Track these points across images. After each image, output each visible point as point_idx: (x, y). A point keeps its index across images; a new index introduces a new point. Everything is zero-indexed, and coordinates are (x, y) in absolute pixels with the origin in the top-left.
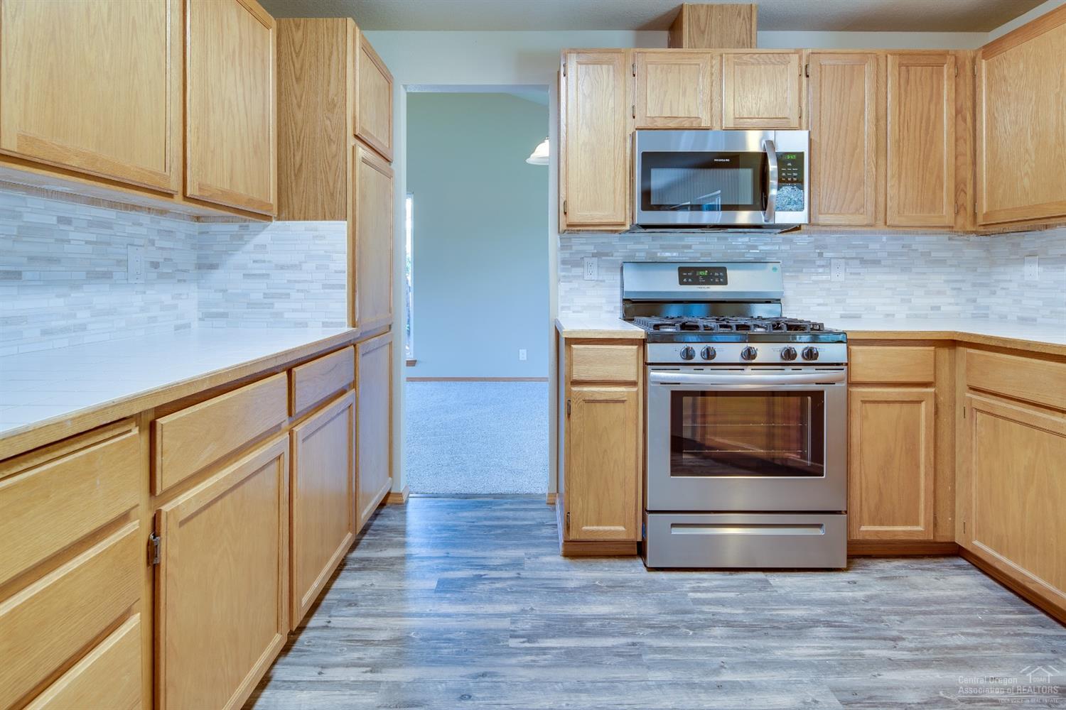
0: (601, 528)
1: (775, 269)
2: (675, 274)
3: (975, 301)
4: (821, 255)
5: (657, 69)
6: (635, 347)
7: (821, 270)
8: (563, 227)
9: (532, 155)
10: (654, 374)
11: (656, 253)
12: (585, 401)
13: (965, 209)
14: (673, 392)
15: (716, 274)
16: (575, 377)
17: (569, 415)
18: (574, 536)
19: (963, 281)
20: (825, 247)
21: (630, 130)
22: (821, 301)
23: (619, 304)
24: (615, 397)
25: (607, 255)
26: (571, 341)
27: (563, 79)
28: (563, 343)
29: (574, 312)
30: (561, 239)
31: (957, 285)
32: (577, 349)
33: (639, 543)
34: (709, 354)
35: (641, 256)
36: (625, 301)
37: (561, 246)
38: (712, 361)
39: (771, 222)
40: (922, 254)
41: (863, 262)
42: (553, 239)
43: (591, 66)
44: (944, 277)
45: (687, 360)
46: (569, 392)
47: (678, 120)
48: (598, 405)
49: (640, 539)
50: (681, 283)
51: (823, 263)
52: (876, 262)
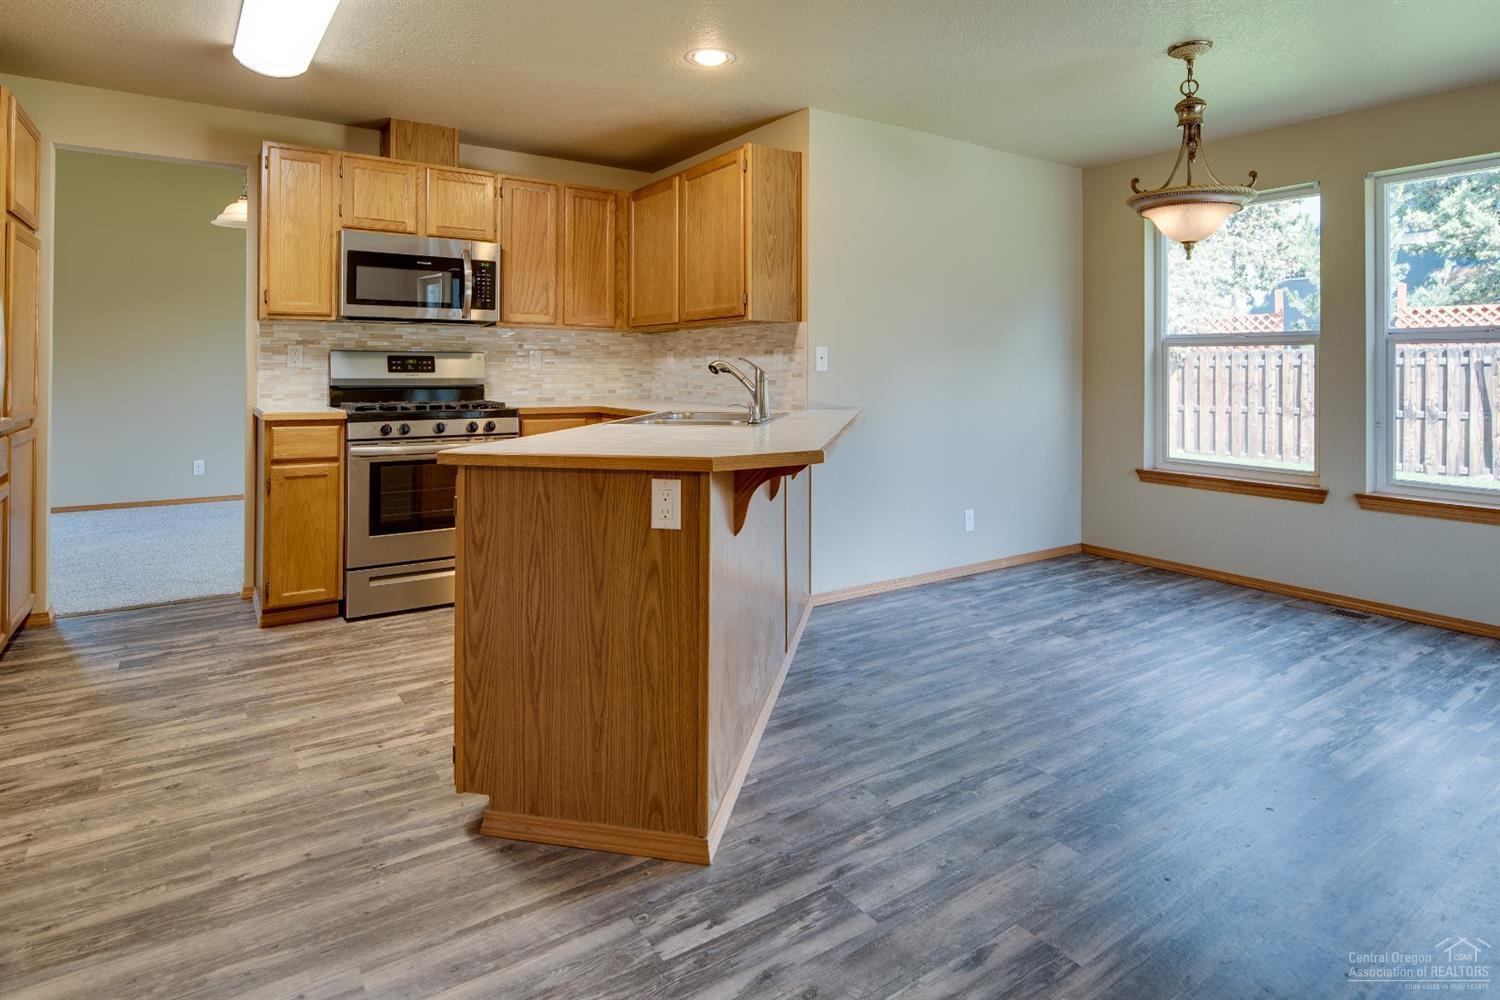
0: (301, 592)
1: (479, 359)
2: (384, 362)
3: (641, 385)
4: (521, 346)
5: (364, 174)
6: (336, 427)
7: (521, 360)
8: (263, 315)
9: (219, 217)
10: (353, 449)
11: (366, 342)
12: (287, 478)
13: (623, 314)
14: (372, 464)
15: (425, 363)
16: (276, 456)
17: (269, 492)
18: (273, 603)
19: (633, 370)
20: (524, 340)
21: (337, 227)
22: (521, 386)
23: (326, 391)
24: (316, 473)
25: (313, 342)
26: (270, 424)
27: (264, 171)
28: (262, 426)
29: (275, 400)
30: (261, 325)
31: (628, 373)
32: (278, 431)
33: (340, 602)
34: (404, 430)
35: (352, 345)
36: (333, 388)
37: (261, 333)
38: (407, 435)
39: (468, 319)
40: (603, 347)
41: (557, 353)
42: (252, 327)
43: (296, 163)
44: (619, 366)
45: (386, 435)
46: (269, 473)
47: (385, 223)
48: (299, 481)
49: (341, 598)
50: (391, 370)
51: (522, 354)
52: (566, 354)
